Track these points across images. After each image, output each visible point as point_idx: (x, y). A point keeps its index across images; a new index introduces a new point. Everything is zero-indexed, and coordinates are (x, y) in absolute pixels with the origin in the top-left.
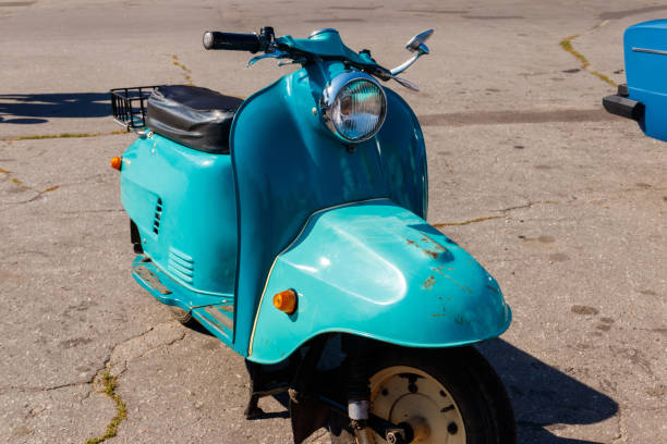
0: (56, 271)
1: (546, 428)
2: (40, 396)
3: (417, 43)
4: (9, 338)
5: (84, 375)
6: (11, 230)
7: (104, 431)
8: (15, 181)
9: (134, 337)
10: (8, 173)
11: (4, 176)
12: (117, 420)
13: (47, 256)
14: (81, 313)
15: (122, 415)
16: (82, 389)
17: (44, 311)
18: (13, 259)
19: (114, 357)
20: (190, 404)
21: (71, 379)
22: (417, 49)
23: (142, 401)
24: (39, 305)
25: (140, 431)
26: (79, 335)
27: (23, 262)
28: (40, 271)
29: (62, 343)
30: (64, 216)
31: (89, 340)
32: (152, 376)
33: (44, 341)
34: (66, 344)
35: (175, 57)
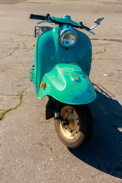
0: (23, 69)
1: (118, 128)
2: (6, 96)
3: (97, 21)
4: (6, 82)
5: (17, 93)
6: (18, 58)
7: (14, 107)
8: (25, 46)
9: (32, 87)
10: (25, 44)
11: (24, 44)
12: (19, 105)
13: (23, 65)
14: (23, 79)
15: (20, 104)
16: (15, 97)
17: (16, 77)
18: (15, 64)
19: (26, 90)
20: (36, 105)
21: (14, 94)
22: (97, 23)
23: (26, 102)
24: (16, 76)
25: (22, 109)
26: (21, 84)
27: (17, 65)
28: (20, 68)
29: (16, 85)
30: (31, 56)
31: (22, 86)
32: (31, 96)
33: (13, 84)
34: (17, 86)
35: (76, 19)
